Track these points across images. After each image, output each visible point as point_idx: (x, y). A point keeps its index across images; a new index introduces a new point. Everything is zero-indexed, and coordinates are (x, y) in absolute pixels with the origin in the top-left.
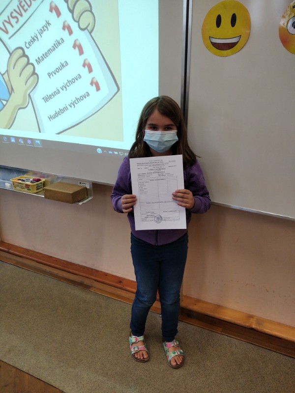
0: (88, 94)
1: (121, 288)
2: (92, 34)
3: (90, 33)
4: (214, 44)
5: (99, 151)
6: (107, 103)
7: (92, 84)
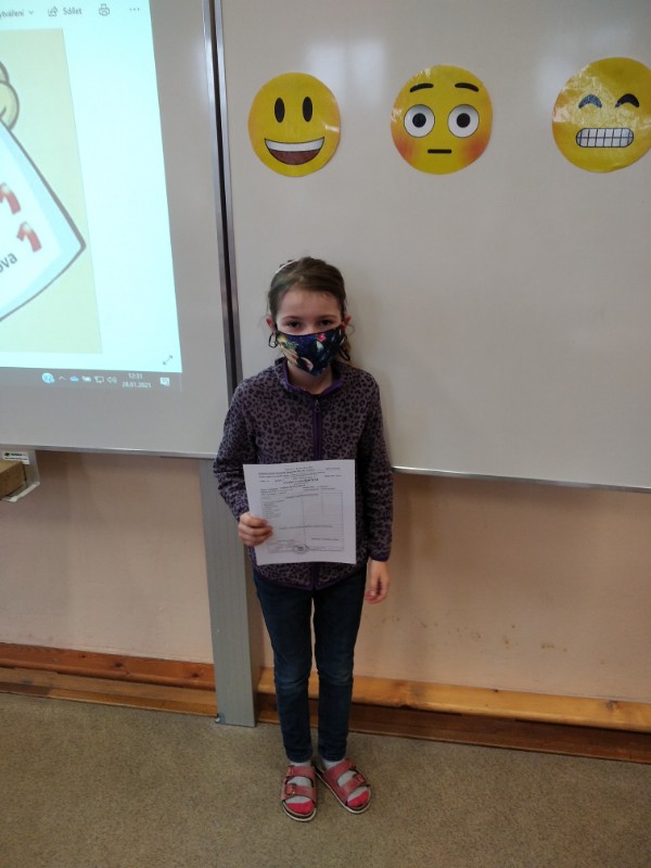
0: (14, 259)
1: (121, 679)
3: (9, 128)
4: (274, 153)
5: (48, 378)
6: (59, 275)
7: (21, 235)
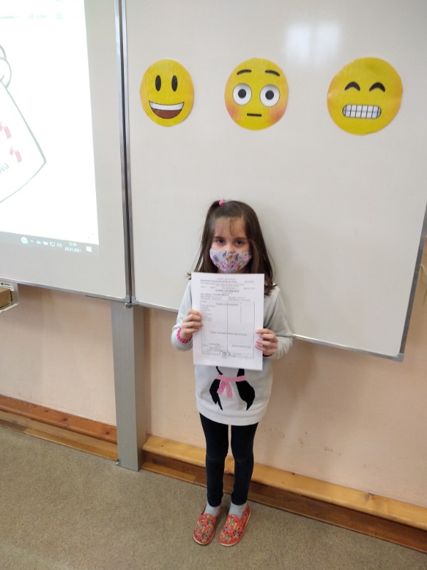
0: (8, 167)
1: (65, 428)
2: (8, 88)
3: (6, 87)
4: (155, 111)
5: (24, 241)
6: (32, 178)
7: (11, 152)
